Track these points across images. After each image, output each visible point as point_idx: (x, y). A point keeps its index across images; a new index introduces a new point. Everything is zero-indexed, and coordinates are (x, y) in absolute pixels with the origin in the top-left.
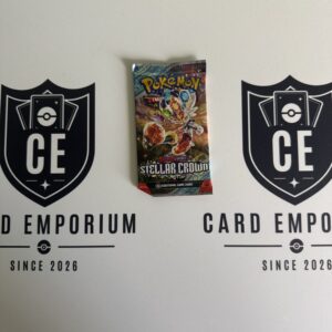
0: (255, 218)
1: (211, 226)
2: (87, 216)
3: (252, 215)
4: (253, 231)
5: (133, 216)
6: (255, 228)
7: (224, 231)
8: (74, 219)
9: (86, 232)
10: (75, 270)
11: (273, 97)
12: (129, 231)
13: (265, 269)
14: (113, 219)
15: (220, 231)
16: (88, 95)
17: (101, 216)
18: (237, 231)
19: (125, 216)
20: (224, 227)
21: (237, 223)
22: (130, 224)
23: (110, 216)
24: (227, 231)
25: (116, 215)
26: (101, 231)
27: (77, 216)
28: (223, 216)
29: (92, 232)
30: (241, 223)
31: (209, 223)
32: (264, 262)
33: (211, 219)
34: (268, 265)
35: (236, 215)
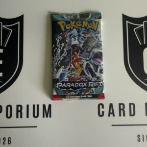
0: (132, 106)
1: (103, 112)
2: (18, 106)
3: (130, 104)
4: (131, 115)
5: (50, 106)
6: (132, 113)
7: (111, 115)
8: (9, 108)
9: (17, 117)
10: (9, 144)
11: (143, 25)
12: (47, 117)
13: (139, 140)
14: (36, 108)
15: (109, 116)
16: (19, 23)
17: (28, 106)
18: (120, 115)
19: (44, 106)
20: (111, 113)
21: (120, 110)
22: (47, 112)
23: (34, 106)
24: (114, 116)
25: (38, 106)
26: (28, 117)
27: (11, 106)
28: (111, 105)
29: (21, 117)
30: (123, 109)
31: (101, 110)
32: (139, 136)
33: (103, 107)
34: (141, 138)
35: (120, 104)
